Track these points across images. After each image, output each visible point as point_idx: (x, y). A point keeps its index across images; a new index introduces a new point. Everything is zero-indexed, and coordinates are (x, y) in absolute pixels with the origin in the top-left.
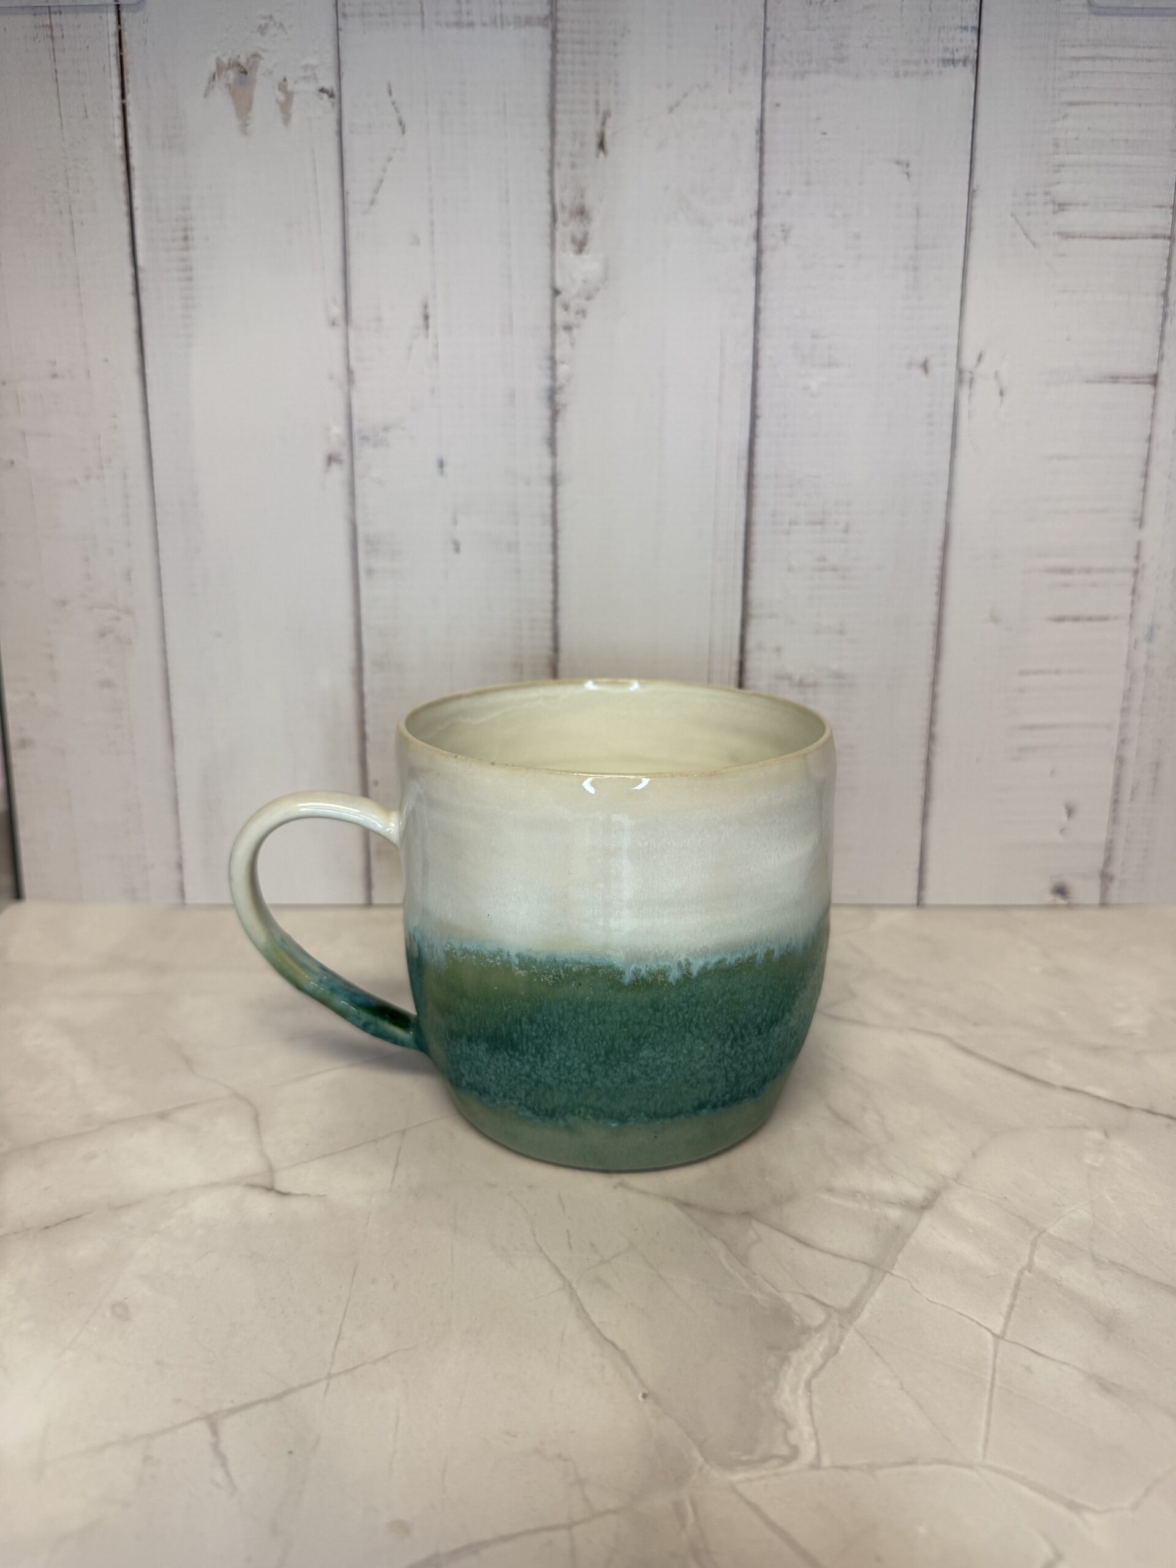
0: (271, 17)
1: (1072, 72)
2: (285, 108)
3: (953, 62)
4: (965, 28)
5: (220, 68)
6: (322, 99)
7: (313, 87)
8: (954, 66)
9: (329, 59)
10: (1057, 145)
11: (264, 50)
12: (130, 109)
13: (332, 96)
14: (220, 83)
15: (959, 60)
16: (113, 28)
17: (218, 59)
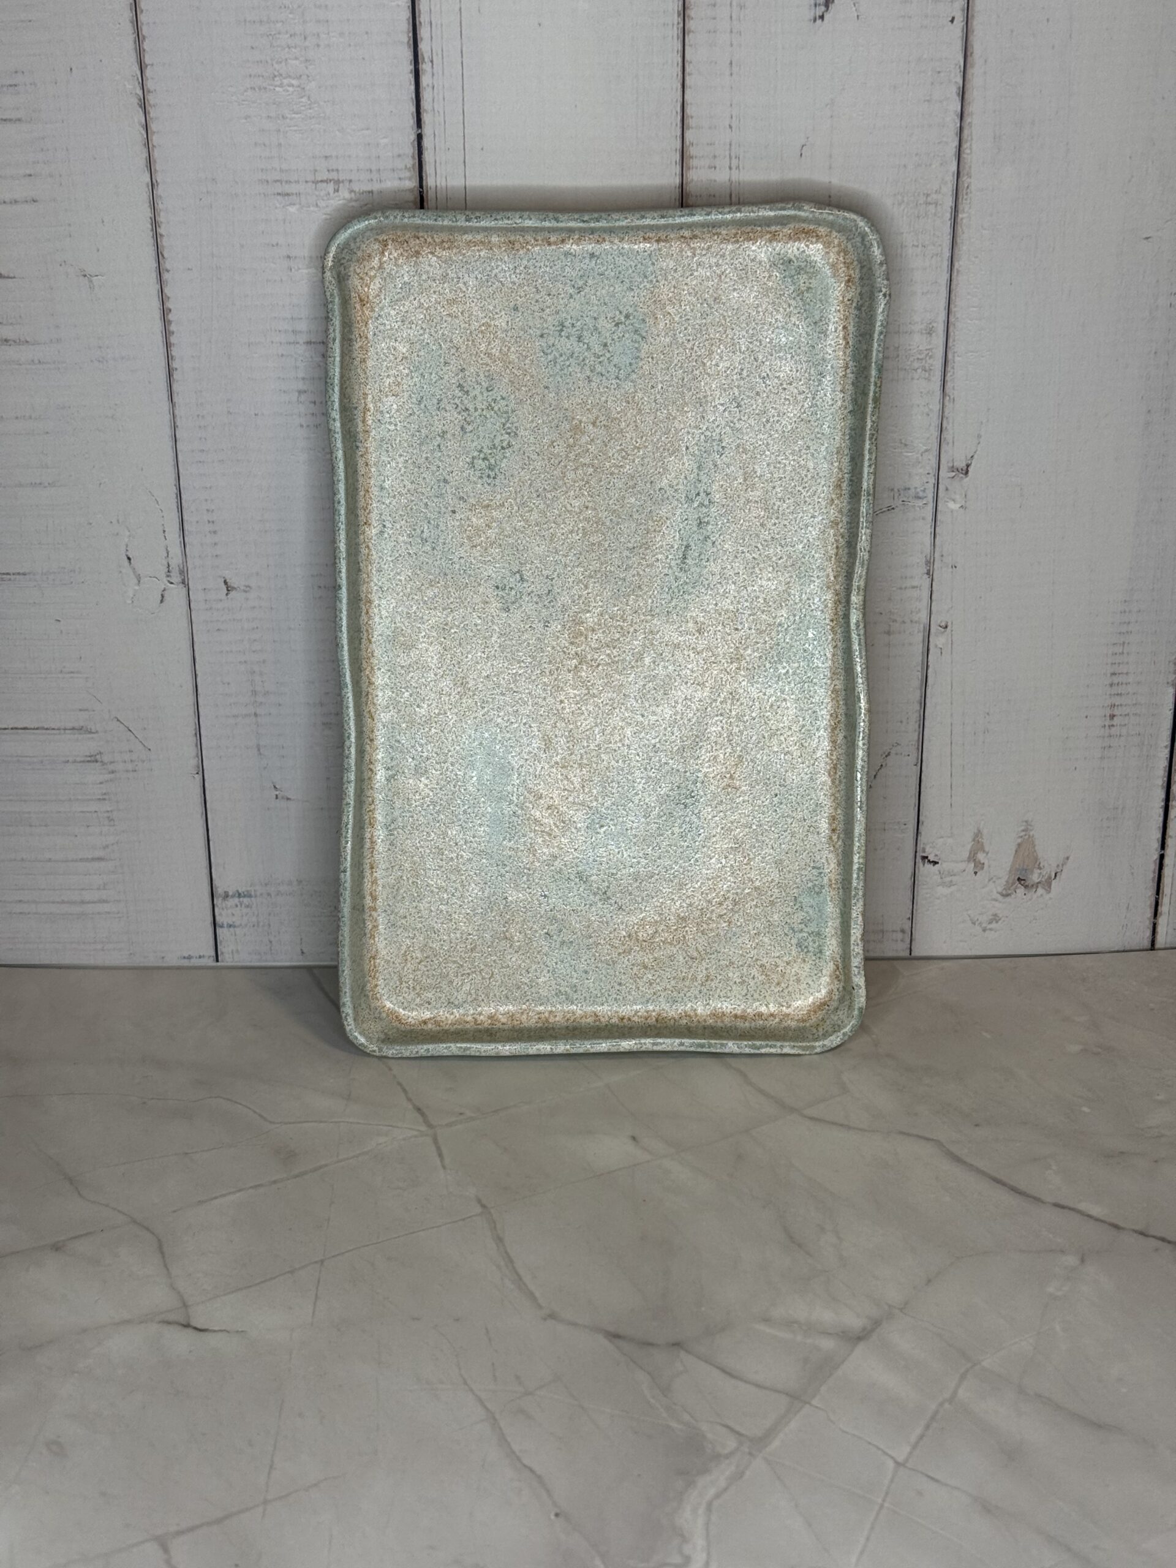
0: (984, 930)
1: (104, 889)
2: (978, 845)
3: (239, 895)
4: (230, 926)
5: (1047, 884)
6: (936, 855)
7: (943, 866)
8: (238, 891)
9: (922, 892)
10: (110, 819)
11: (996, 900)
12: (1156, 845)
13: (924, 858)
14: (1049, 869)
15: (233, 896)
16: (1162, 921)
17: (1050, 892)
